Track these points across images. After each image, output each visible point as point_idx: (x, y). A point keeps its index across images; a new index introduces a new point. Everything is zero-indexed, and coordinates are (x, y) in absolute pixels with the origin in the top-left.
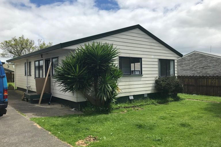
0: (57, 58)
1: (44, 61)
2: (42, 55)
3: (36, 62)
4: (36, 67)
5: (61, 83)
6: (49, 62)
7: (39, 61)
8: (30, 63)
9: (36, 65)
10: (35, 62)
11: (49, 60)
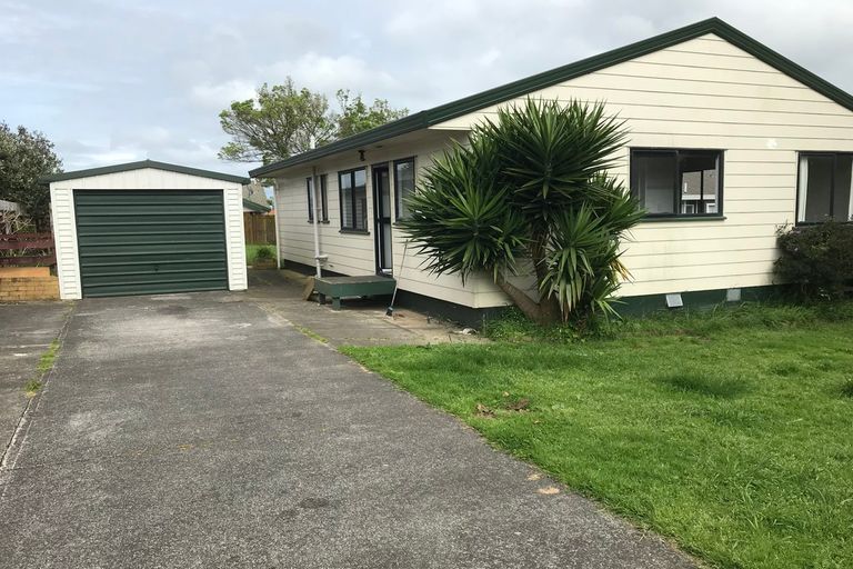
0: (411, 160)
1: (370, 173)
2: (362, 152)
3: (343, 176)
4: (344, 192)
5: (426, 246)
6: (384, 175)
7: (352, 172)
8: (324, 178)
9: (343, 187)
10: (340, 174)
11: (387, 170)
